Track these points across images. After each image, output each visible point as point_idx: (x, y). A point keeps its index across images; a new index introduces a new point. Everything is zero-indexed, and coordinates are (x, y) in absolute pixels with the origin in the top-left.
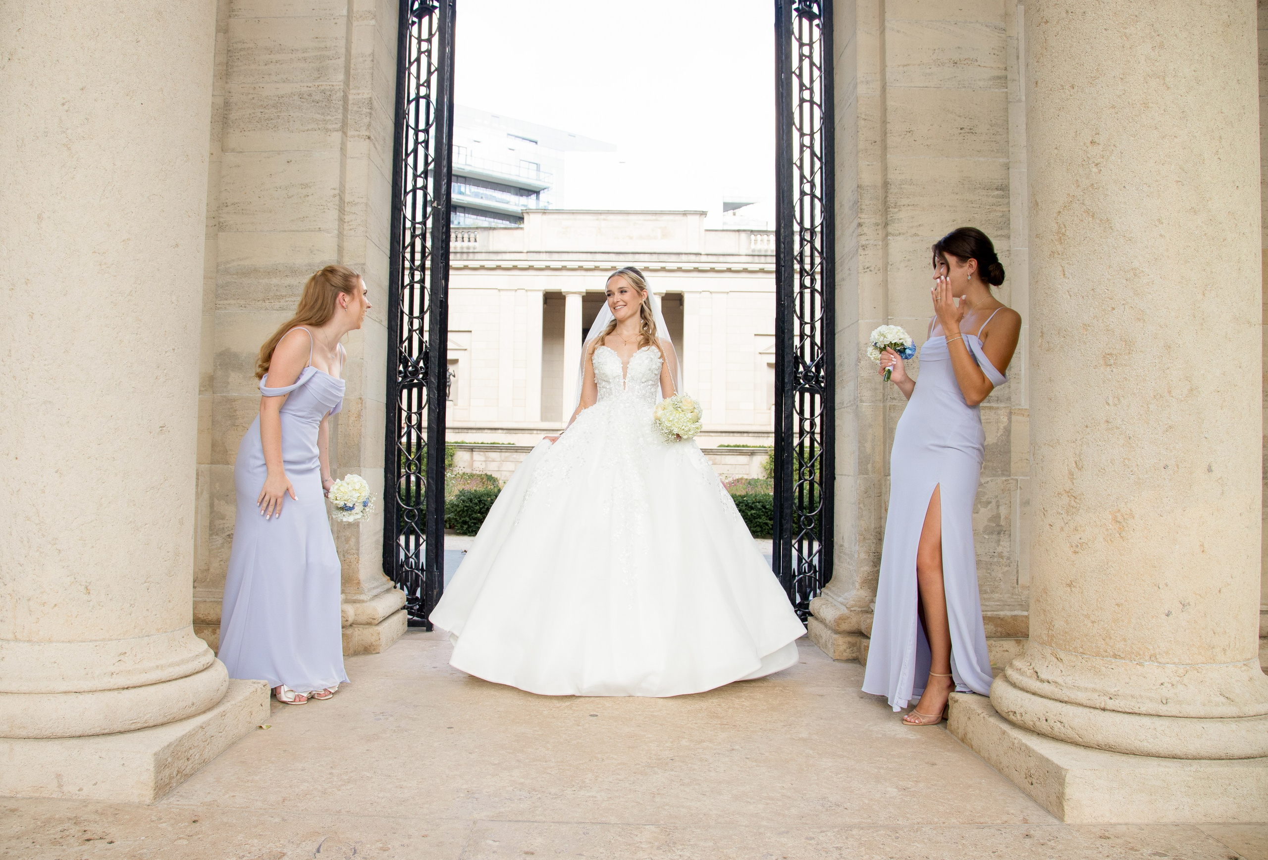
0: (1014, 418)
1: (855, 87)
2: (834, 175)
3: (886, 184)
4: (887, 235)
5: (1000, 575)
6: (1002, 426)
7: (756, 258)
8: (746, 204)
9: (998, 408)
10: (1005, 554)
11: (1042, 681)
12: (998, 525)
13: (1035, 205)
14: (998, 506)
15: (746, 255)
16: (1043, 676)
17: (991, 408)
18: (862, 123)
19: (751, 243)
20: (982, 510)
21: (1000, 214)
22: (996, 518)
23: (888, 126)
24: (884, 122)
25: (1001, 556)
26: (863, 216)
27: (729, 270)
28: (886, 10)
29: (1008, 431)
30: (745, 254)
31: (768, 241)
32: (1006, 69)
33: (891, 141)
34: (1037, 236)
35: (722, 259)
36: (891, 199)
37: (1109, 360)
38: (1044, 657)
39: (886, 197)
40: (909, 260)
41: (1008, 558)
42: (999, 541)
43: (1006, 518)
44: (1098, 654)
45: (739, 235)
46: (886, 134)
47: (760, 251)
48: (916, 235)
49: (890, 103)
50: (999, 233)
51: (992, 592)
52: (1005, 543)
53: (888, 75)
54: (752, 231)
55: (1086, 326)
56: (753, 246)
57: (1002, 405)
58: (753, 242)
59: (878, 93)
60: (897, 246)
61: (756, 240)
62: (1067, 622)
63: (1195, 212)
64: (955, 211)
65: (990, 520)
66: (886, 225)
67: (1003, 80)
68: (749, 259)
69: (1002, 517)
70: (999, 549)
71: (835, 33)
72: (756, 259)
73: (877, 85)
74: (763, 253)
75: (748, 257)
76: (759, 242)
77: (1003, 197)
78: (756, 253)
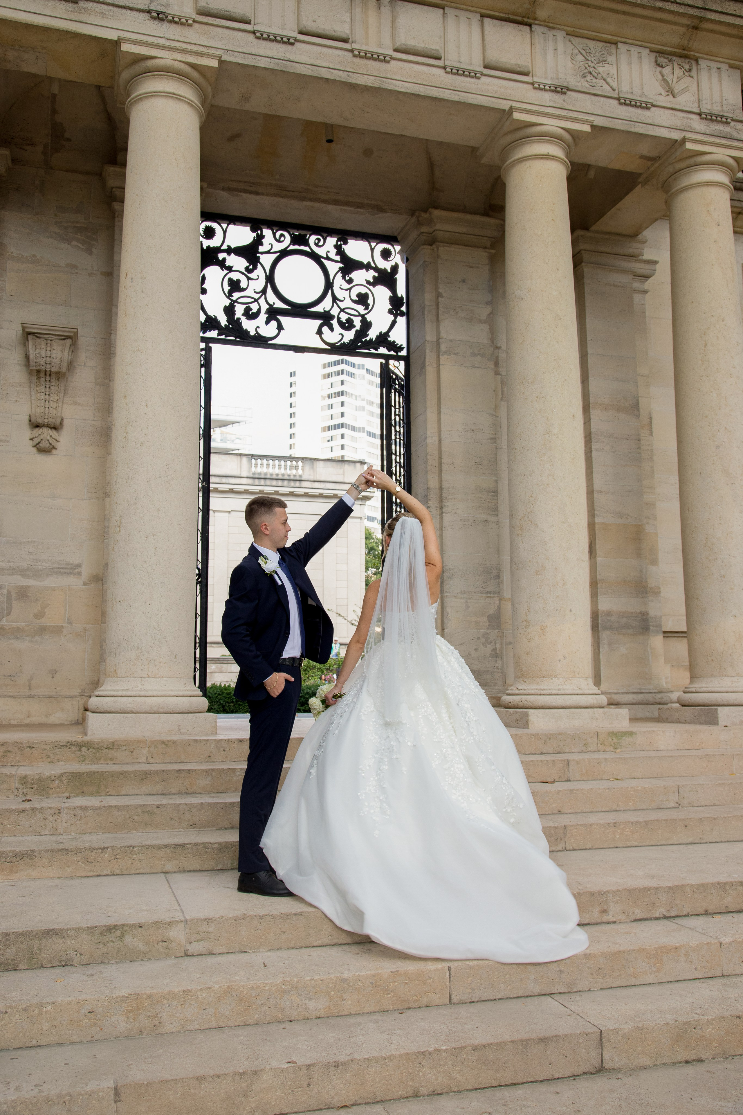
0: (502, 602)
1: (426, 438)
2: (411, 478)
3: (441, 488)
4: (442, 513)
5: (498, 678)
6: (496, 606)
7: (256, 480)
8: (233, 423)
9: (494, 597)
10: (500, 667)
11: (519, 690)
12: (496, 653)
13: (512, 516)
14: (496, 644)
15: (247, 478)
16: (520, 688)
17: (491, 597)
18: (429, 457)
19: (251, 466)
20: (488, 646)
21: (494, 504)
22: (495, 650)
23: (443, 460)
24: (440, 458)
25: (497, 668)
26: (430, 503)
27: (231, 491)
28: (442, 403)
29: (499, 608)
30: (245, 476)
31: (268, 465)
32: (496, 434)
33: (444, 467)
34: (513, 527)
35: (224, 480)
36: (444, 496)
37: (538, 573)
38: (520, 682)
39: (441, 494)
40: (452, 525)
41: (501, 669)
42: (496, 661)
43: (499, 650)
44: (538, 677)
45: (241, 459)
46: (441, 464)
47: (260, 474)
48: (455, 513)
49: (443, 449)
50: (493, 513)
51: (494, 686)
52: (499, 662)
53: (442, 435)
54: (253, 456)
55: (530, 561)
56: (253, 469)
57: (496, 595)
58: (253, 465)
59: (437, 442)
60: (447, 518)
61: (256, 464)
62: (527, 668)
63: (564, 523)
64: (473, 502)
65: (492, 651)
66: (441, 508)
67: (494, 440)
68: (250, 481)
69: (498, 649)
70: (497, 665)
71: (411, 404)
72: (257, 482)
73: (436, 439)
74: (263, 476)
75: (248, 479)
76: (259, 465)
77: (495, 496)
78: (257, 476)
